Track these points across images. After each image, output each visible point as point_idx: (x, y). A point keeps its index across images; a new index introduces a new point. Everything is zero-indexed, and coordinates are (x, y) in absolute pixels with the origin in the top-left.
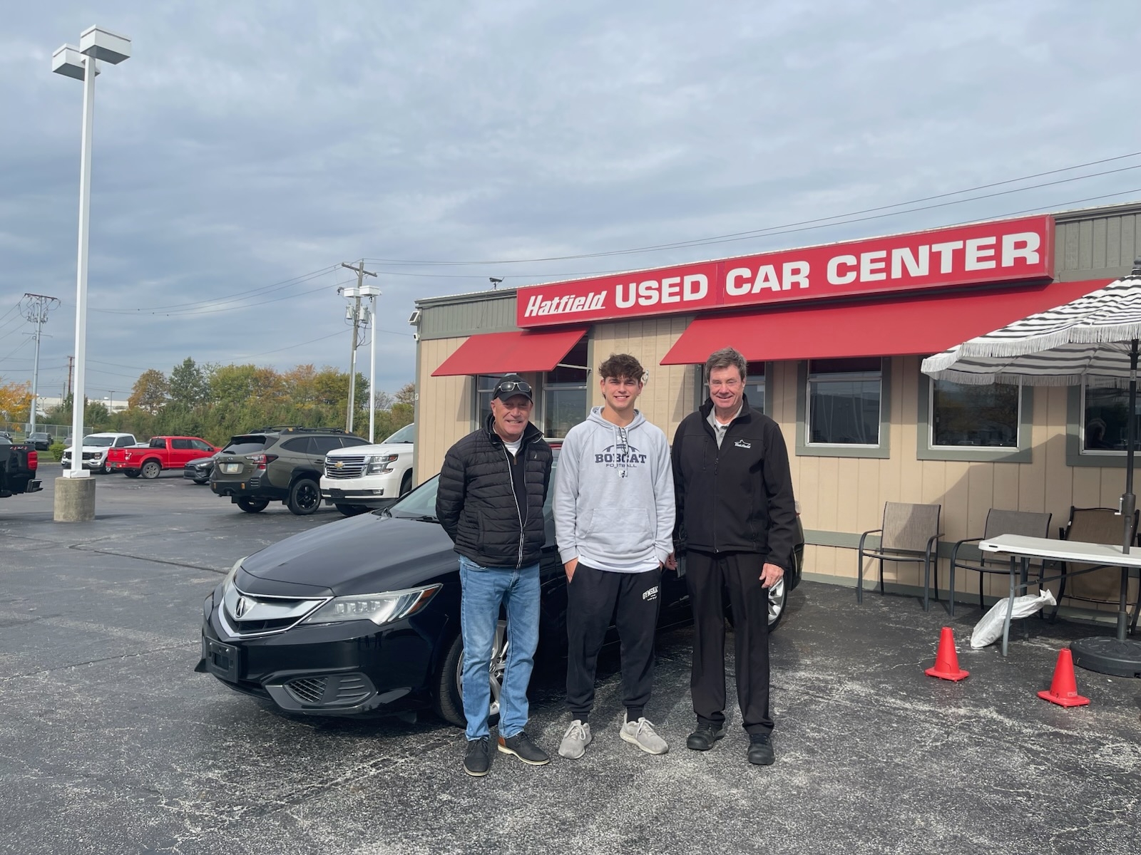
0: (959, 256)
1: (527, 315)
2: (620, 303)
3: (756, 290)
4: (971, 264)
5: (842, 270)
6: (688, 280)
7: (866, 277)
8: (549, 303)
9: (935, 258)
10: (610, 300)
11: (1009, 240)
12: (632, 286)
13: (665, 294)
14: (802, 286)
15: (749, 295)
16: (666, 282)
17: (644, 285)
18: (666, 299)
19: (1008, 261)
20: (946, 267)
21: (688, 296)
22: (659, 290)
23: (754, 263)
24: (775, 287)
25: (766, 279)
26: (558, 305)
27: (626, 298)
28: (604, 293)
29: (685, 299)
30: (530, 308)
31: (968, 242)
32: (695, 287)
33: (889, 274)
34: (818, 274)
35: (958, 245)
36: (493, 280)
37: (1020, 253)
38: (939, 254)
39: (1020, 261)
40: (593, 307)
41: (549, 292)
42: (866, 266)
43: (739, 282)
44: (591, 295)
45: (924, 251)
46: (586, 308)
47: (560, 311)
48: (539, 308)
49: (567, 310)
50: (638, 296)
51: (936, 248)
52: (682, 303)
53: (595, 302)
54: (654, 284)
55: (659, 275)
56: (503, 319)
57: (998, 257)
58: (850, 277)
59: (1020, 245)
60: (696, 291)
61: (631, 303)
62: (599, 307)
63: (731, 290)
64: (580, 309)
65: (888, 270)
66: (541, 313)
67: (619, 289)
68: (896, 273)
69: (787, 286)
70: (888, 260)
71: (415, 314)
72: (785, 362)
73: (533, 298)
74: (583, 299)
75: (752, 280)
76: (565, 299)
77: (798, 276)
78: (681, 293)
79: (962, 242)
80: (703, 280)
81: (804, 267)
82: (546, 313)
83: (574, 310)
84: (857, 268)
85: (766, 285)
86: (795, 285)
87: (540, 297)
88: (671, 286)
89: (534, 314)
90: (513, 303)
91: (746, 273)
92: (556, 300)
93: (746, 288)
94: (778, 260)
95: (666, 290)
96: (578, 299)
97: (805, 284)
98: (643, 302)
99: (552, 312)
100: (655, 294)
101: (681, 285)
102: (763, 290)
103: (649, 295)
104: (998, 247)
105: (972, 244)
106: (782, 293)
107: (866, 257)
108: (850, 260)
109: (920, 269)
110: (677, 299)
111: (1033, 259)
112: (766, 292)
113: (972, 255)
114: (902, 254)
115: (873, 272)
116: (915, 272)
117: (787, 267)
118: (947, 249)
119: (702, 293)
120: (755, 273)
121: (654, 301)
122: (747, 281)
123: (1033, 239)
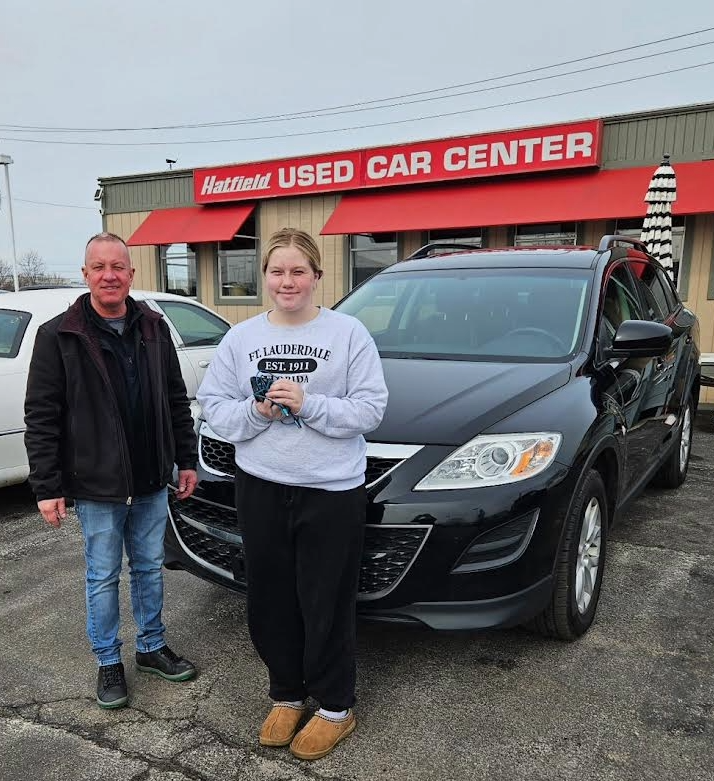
0: (538, 149)
1: (203, 193)
2: (283, 184)
3: (391, 174)
4: (546, 157)
5: (455, 159)
6: (338, 165)
7: (472, 165)
8: (222, 183)
9: (521, 151)
10: (274, 181)
11: (572, 138)
12: (292, 170)
13: (320, 176)
14: (425, 172)
15: (385, 179)
16: (320, 166)
17: (302, 168)
18: (320, 181)
19: (570, 155)
20: (529, 158)
21: (338, 179)
22: (315, 173)
23: (389, 151)
24: (406, 173)
25: (399, 166)
26: (230, 184)
27: (287, 179)
28: (269, 175)
29: (336, 181)
30: (205, 186)
31: (544, 138)
32: (343, 171)
33: (488, 163)
34: (437, 162)
35: (537, 141)
36: (169, 161)
37: (579, 148)
38: (524, 147)
39: (578, 154)
40: (261, 187)
41: (223, 172)
42: (472, 156)
43: (378, 167)
44: (258, 176)
45: (514, 144)
46: (254, 188)
47: (232, 190)
48: (213, 187)
49: (238, 189)
50: (297, 178)
51: (523, 142)
52: (333, 184)
53: (261, 183)
54: (310, 168)
55: (314, 160)
56: (181, 196)
57: (564, 151)
58: (461, 165)
59: (579, 142)
60: (344, 175)
61: (291, 184)
62: (265, 187)
63: (372, 174)
64: (249, 188)
65: (488, 159)
66: (215, 192)
67: (282, 171)
68: (494, 162)
69: (414, 172)
70: (488, 152)
71: (98, 191)
72: (412, 232)
73: (207, 178)
74: (251, 179)
75: (387, 166)
76: (236, 179)
77: (420, 165)
78: (332, 176)
79: (540, 139)
80: (349, 165)
81: (427, 156)
82: (220, 191)
83: (244, 189)
84: (465, 158)
85: (399, 170)
86: (420, 171)
87: (214, 178)
88: (324, 170)
89: (209, 192)
90: (189, 183)
91: (383, 160)
92: (228, 180)
93: (382, 173)
94: (407, 149)
95: (320, 174)
96: (247, 180)
97: (427, 170)
98: (302, 183)
99: (225, 191)
100: (311, 177)
101: (332, 169)
102: (396, 174)
103: (306, 178)
104: (564, 143)
105: (547, 140)
106: (411, 177)
107: (473, 149)
108: (461, 151)
109: (510, 160)
110: (329, 181)
111: (587, 153)
112: (399, 175)
113: (546, 149)
114: (498, 147)
115: (477, 161)
116: (507, 161)
117: (415, 156)
118: (529, 144)
119: (349, 176)
120: (390, 161)
121: (310, 182)
122: (384, 167)
123: (588, 138)
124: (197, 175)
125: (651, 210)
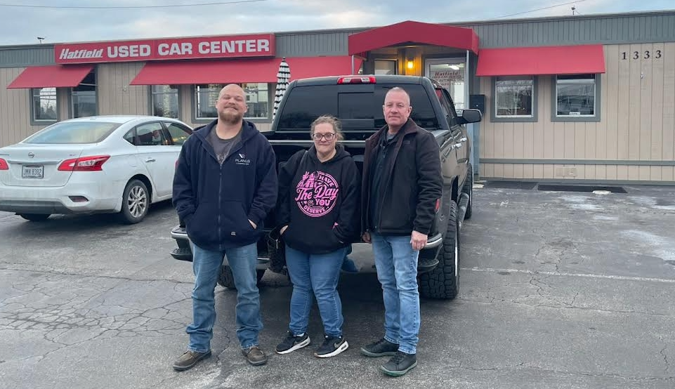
0: (244, 46)
1: (61, 58)
2: (110, 56)
3: (171, 54)
4: (248, 50)
5: (204, 48)
6: (142, 47)
7: (213, 51)
9: (237, 46)
10: (105, 53)
11: (260, 42)
12: (116, 48)
13: (132, 52)
15: (168, 56)
16: (132, 47)
17: (121, 48)
18: (132, 55)
19: (259, 50)
20: (240, 50)
21: (142, 54)
22: (129, 50)
23: (170, 41)
24: (179, 53)
25: (175, 49)
26: (78, 54)
27: (113, 53)
28: (102, 50)
30: (62, 54)
32: (145, 50)
33: (221, 51)
34: (195, 49)
35: (244, 42)
36: (39, 38)
37: (263, 47)
39: (263, 50)
40: (96, 56)
41: (73, 47)
42: (213, 47)
43: (164, 49)
45: (232, 42)
46: (93, 56)
47: (79, 57)
49: (83, 57)
50: (119, 52)
51: (237, 42)
52: (139, 57)
53: (98, 54)
54: (126, 48)
55: (129, 43)
56: (48, 58)
57: (256, 48)
58: (207, 51)
59: (263, 44)
60: (145, 52)
61: (115, 55)
62: (100, 56)
63: (161, 53)
64: (89, 57)
65: (221, 49)
66: (68, 58)
67: (109, 49)
68: (224, 51)
69: (183, 53)
70: (220, 45)
73: (64, 50)
74: (91, 52)
75: (169, 49)
76: (81, 51)
77: (187, 49)
78: (139, 53)
80: (148, 48)
81: (190, 45)
83: (87, 57)
84: (209, 47)
85: (175, 52)
86: (187, 52)
87: (68, 50)
88: (134, 49)
89: (65, 58)
90: (52, 51)
91: (167, 46)
92: (77, 52)
93: (167, 52)
94: (180, 41)
95: (132, 51)
97: (190, 52)
98: (121, 55)
100: (127, 52)
101: (139, 49)
103: (124, 52)
104: (256, 44)
105: (248, 42)
106: (182, 55)
107: (213, 43)
108: (207, 44)
109: (232, 50)
110: (137, 55)
111: (267, 49)
112: (175, 54)
113: (248, 46)
114: (225, 43)
115: (215, 49)
116: (230, 51)
117: (183, 45)
118: (240, 43)
119: (148, 53)
120: (170, 47)
121: (127, 55)
122: (167, 49)
123: (267, 42)
124: (58, 48)
125: (279, 81)
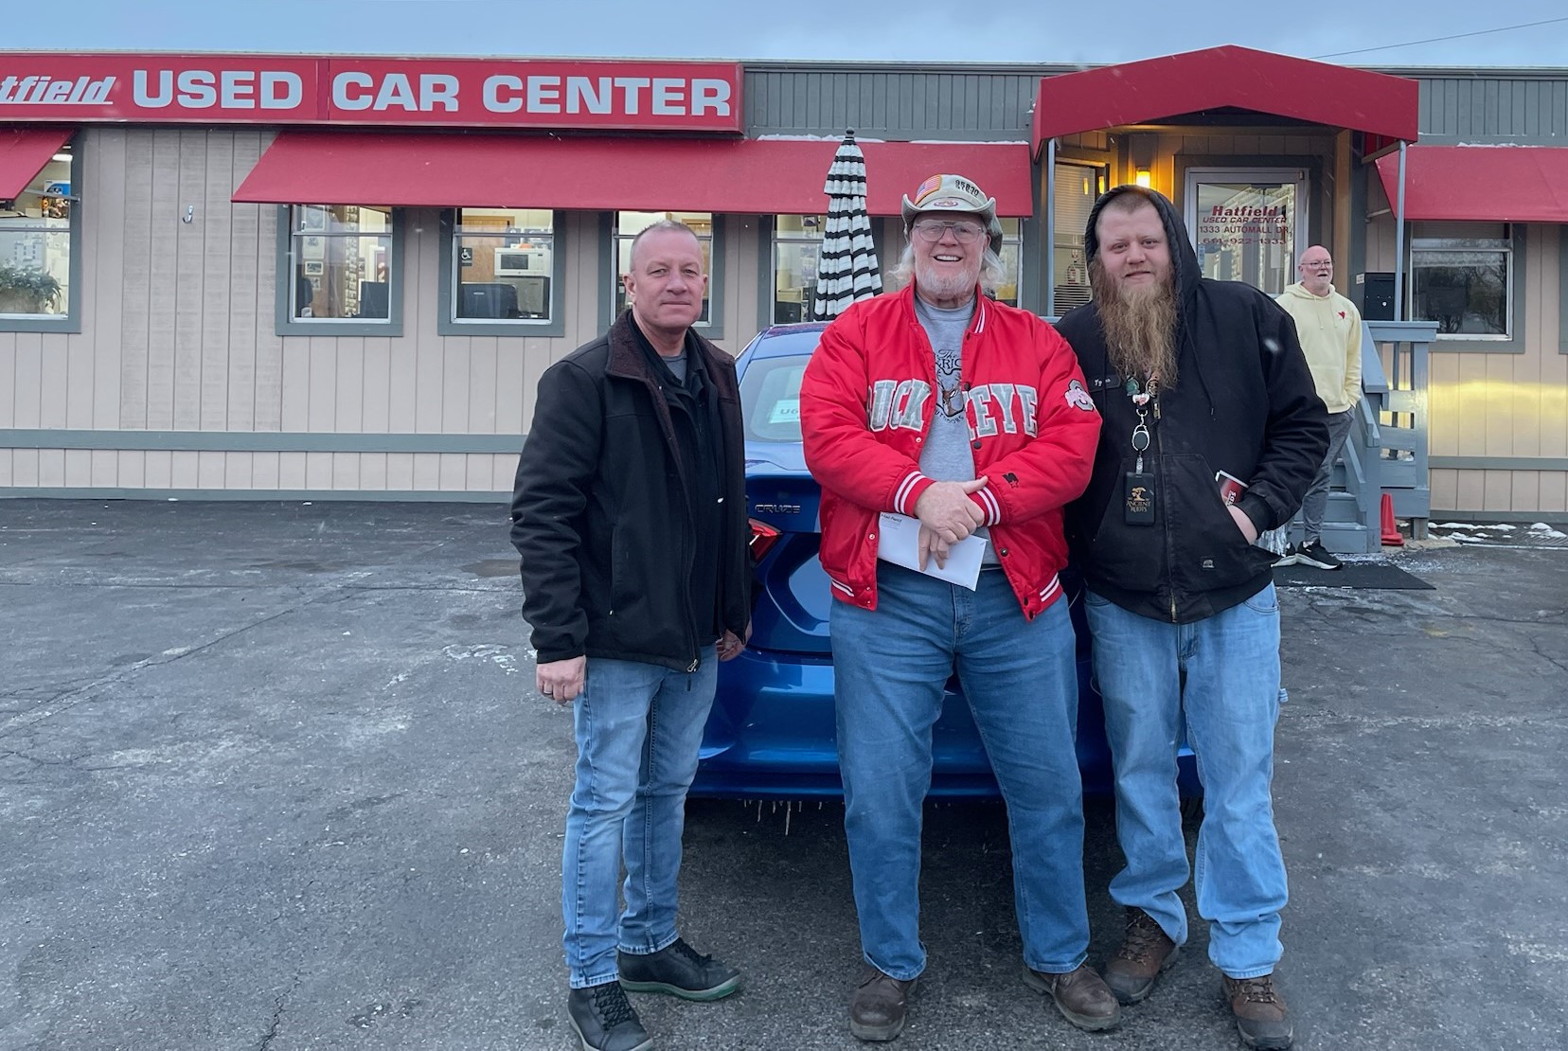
0: (645, 96)
2: (142, 100)
3: (381, 105)
4: (659, 108)
5: (504, 94)
6: (268, 79)
7: (534, 107)
9: (619, 94)
10: (122, 92)
11: (699, 85)
12: (166, 77)
13: (229, 93)
14: (448, 108)
15: (368, 112)
16: (228, 77)
17: (185, 79)
18: (229, 103)
19: (698, 110)
20: (632, 107)
21: (268, 101)
22: (217, 86)
23: (378, 66)
24: (409, 104)
25: (396, 93)
26: (14, 89)
27: (153, 93)
28: (110, 81)
29: (264, 106)
31: (656, 80)
32: (281, 91)
33: (564, 107)
34: (470, 94)
35: (645, 82)
37: (711, 102)
38: (623, 90)
39: (711, 111)
40: (87, 101)
42: (535, 93)
43: (354, 91)
44: (85, 80)
45: (605, 83)
46: (74, 100)
47: (18, 99)
49: (33, 101)
50: (177, 91)
51: (620, 82)
52: (257, 111)
53: (93, 93)
54: (208, 77)
55: (215, 64)
57: (687, 103)
58: (514, 105)
59: (711, 92)
60: (283, 96)
61: (164, 100)
62: (100, 101)
63: (340, 101)
64: (60, 100)
65: (562, 100)
67: (141, 76)
68: (573, 108)
69: (426, 106)
70: (562, 89)
72: (423, 209)
74: (67, 84)
75: (374, 91)
76: (28, 81)
77: (440, 95)
78: (256, 96)
79: (648, 80)
80: (295, 82)
81: (452, 84)
83: (48, 101)
84: (523, 94)
85: (396, 101)
86: (439, 106)
88: (238, 83)
91: (365, 80)
92: (9, 81)
93: (364, 102)
94: (414, 67)
95: (230, 89)
96: (55, 85)
97: (452, 106)
98: (185, 101)
100: (209, 93)
101: (256, 84)
102: (390, 107)
103: (197, 93)
104: (687, 91)
105: (660, 84)
106: (419, 114)
107: (535, 82)
108: (514, 83)
109: (601, 106)
110: (248, 104)
111: (724, 110)
112: (396, 109)
113: (659, 97)
114: (577, 84)
115: (544, 101)
116: (594, 108)
117: (427, 81)
118: (632, 86)
119: (294, 99)
120: (379, 83)
121: (208, 101)
122: (366, 91)
123: (723, 88)
